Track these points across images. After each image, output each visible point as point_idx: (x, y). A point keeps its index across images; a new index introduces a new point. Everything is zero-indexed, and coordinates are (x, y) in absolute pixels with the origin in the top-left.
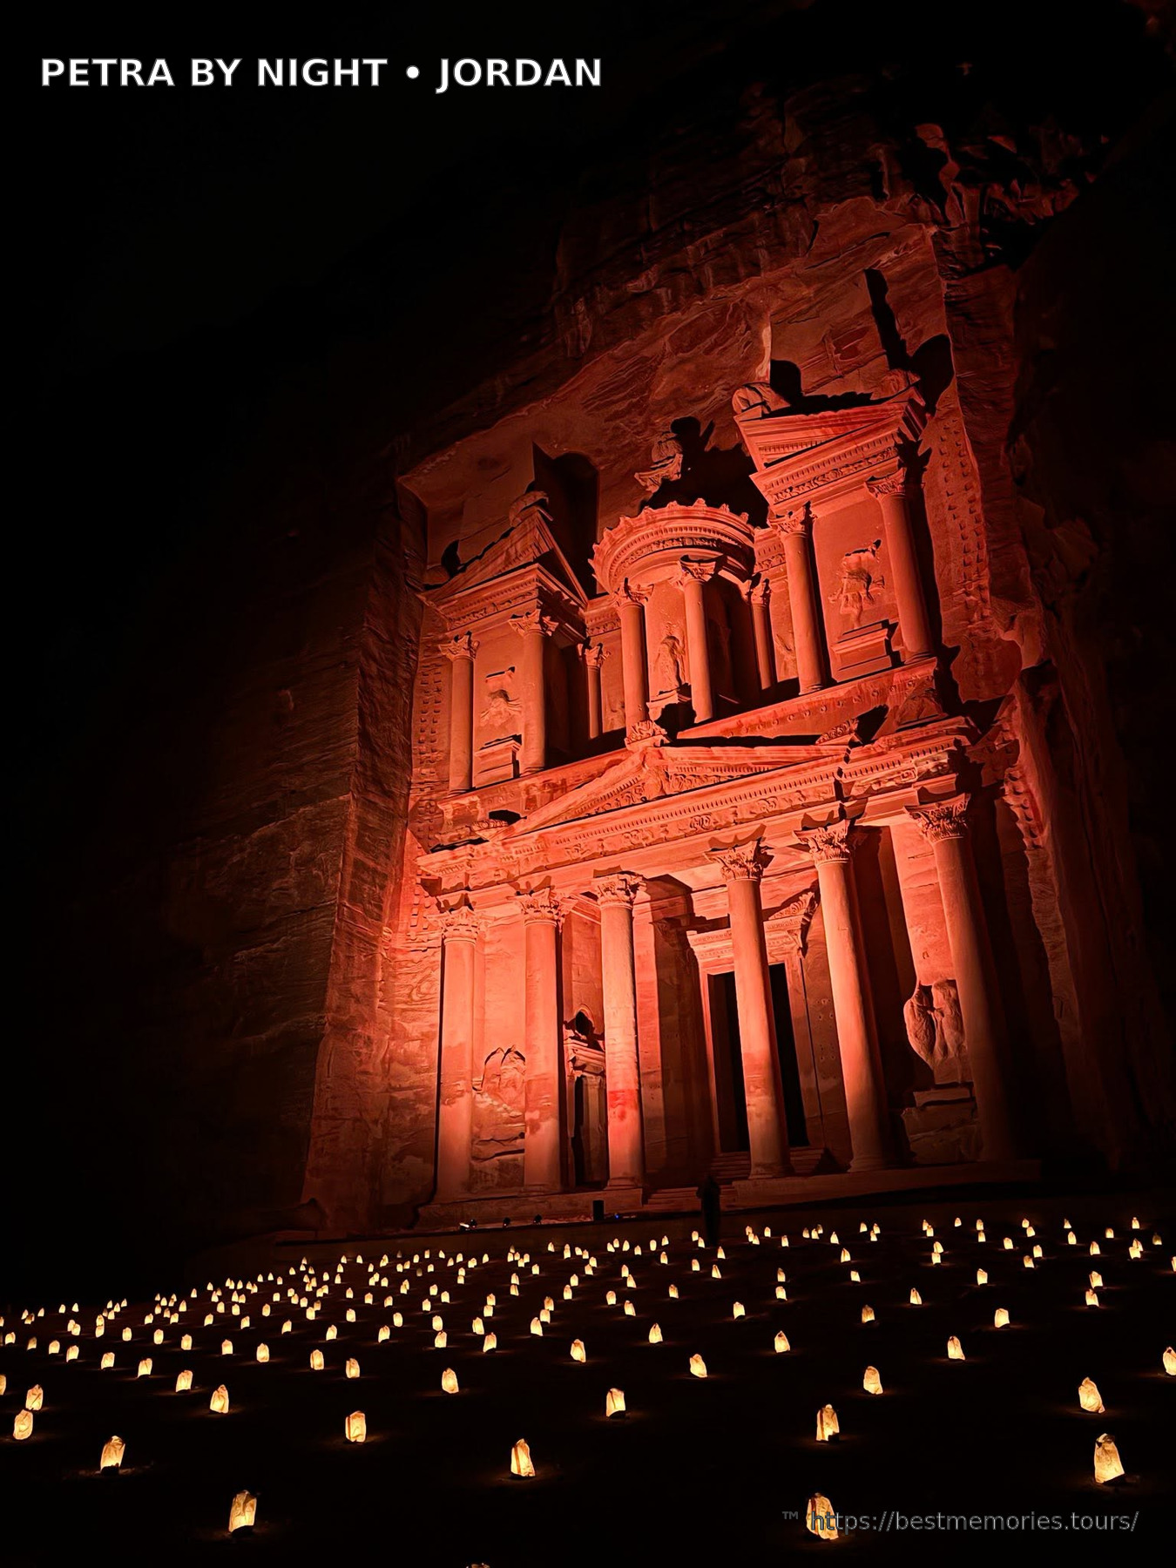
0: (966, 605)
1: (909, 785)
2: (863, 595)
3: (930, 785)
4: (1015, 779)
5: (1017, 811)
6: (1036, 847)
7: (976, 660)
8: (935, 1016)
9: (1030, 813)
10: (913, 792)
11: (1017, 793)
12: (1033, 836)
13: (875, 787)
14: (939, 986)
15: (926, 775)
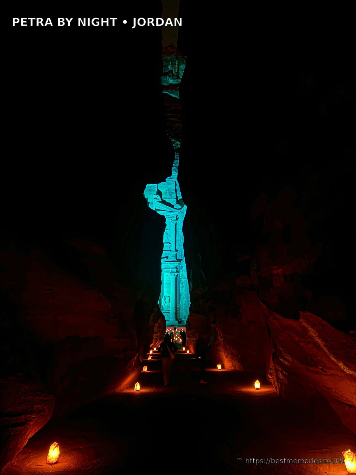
0: (180, 244)
1: (170, 269)
2: (167, 237)
3: (173, 270)
4: (181, 271)
5: (181, 275)
6: (182, 281)
7: (180, 253)
8: (166, 301)
9: (182, 276)
10: (170, 270)
11: (181, 273)
12: (182, 279)
13: (165, 268)
14: (167, 297)
15: (172, 269)
